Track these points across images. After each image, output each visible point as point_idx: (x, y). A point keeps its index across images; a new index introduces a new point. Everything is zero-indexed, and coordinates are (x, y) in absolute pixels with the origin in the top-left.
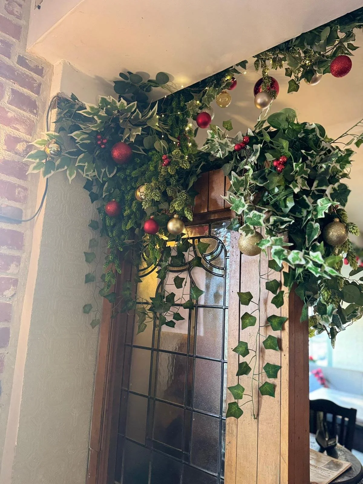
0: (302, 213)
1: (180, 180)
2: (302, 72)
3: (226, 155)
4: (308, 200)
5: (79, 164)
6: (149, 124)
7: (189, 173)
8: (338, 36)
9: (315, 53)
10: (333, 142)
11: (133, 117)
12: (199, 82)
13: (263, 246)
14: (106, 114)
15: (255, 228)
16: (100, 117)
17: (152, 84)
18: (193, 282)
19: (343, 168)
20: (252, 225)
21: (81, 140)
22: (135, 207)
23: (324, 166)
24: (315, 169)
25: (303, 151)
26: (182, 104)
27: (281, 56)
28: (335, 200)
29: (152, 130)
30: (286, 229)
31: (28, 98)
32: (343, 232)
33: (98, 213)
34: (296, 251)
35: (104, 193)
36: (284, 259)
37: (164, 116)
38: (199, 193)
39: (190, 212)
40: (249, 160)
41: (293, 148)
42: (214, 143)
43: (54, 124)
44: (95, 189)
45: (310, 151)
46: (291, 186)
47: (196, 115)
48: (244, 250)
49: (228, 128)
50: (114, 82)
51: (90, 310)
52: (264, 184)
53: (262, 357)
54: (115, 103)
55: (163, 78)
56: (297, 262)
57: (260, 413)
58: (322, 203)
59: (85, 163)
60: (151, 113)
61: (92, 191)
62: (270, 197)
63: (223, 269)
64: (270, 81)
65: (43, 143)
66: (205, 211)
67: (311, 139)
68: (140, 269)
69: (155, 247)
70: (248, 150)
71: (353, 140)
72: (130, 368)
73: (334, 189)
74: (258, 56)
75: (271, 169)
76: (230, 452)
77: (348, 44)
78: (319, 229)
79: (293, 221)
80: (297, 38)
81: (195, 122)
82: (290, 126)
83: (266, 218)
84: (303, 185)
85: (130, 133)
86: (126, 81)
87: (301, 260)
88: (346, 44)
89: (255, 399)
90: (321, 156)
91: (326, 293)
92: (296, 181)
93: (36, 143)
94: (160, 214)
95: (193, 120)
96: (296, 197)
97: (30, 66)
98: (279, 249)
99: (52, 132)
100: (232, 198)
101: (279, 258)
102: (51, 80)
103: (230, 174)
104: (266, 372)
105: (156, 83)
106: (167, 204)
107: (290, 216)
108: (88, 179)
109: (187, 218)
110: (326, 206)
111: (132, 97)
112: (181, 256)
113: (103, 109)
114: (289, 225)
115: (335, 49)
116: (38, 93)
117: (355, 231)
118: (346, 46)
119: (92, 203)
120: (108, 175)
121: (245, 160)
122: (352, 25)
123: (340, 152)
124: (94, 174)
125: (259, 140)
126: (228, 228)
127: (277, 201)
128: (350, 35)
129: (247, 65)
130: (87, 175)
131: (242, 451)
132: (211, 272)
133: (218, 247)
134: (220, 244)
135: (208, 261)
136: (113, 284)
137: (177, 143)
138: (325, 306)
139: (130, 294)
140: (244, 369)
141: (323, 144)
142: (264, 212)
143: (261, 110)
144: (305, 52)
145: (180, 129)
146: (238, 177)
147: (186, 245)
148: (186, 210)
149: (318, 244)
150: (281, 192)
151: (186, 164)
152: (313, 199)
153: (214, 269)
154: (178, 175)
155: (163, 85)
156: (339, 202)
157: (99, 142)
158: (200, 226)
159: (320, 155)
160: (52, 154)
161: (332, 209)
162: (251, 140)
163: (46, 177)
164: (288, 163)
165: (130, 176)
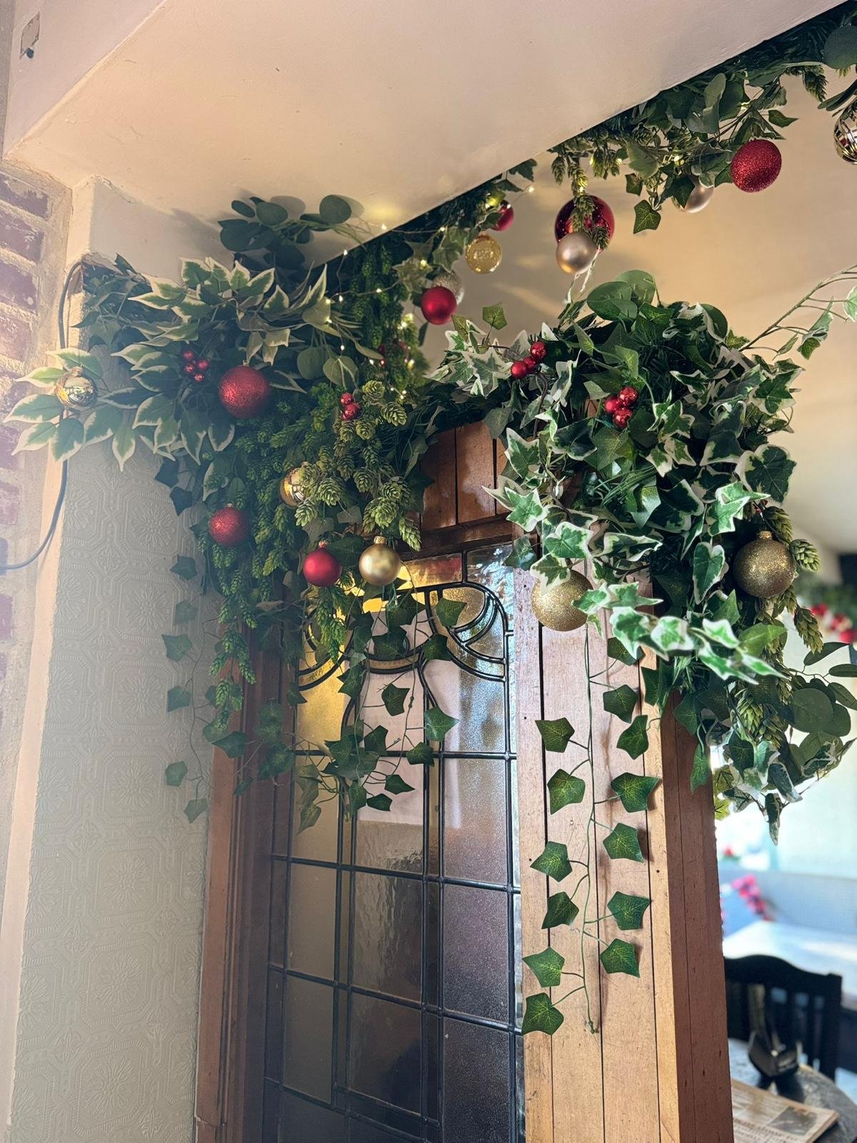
0: (681, 523)
1: (388, 452)
2: (664, 183)
3: (494, 388)
4: (694, 491)
5: (141, 424)
6: (308, 321)
7: (407, 435)
8: (744, 94)
9: (694, 135)
10: (748, 348)
11: (269, 304)
12: (424, 215)
13: (590, 607)
14: (202, 300)
15: (569, 563)
16: (187, 309)
17: (312, 224)
18: (429, 697)
19: (773, 408)
20: (560, 556)
21: (145, 365)
22: (282, 521)
23: (728, 406)
24: (706, 413)
25: (675, 374)
26: (386, 268)
27: (614, 147)
28: (759, 488)
29: (316, 333)
30: (644, 564)
31: (13, 270)
32: (783, 565)
33: (193, 538)
34: (669, 619)
35: (205, 490)
36: (641, 640)
37: (344, 300)
38: (434, 481)
39: (413, 530)
40: (548, 398)
41: (652, 367)
42: (462, 361)
43: (78, 329)
44: (184, 481)
45: (692, 373)
46: (650, 458)
47: (421, 293)
48: (545, 618)
49: (496, 323)
50: (220, 223)
51: (181, 777)
52: (587, 455)
53: (605, 877)
54: (222, 273)
55: (337, 209)
56: (674, 646)
57: (606, 1018)
58: (727, 496)
59: (155, 420)
60: (310, 293)
61: (177, 485)
62: (602, 487)
63: (500, 662)
64: (590, 208)
65: (54, 376)
66: (451, 525)
67: (694, 341)
68: (301, 669)
69: (334, 616)
70: (543, 374)
71: (794, 339)
72: (287, 913)
73: (755, 461)
74: (559, 148)
75: (600, 419)
76: (536, 1117)
77: (769, 112)
78: (724, 558)
79: (660, 544)
80: (650, 103)
81: (418, 309)
82: (640, 314)
83: (595, 539)
84: (680, 454)
85: (264, 344)
86: (249, 220)
87: (682, 640)
88: (764, 113)
89: (592, 983)
90: (719, 384)
91: (749, 712)
92: (662, 446)
93: (34, 378)
94: (342, 536)
95: (413, 305)
96: (664, 484)
97: (14, 194)
98: (629, 615)
99: (73, 349)
100: (511, 494)
101: (631, 638)
102: (66, 225)
103: (504, 434)
104: (613, 914)
105: (322, 223)
106: (356, 510)
107: (653, 530)
108: (165, 458)
109: (405, 543)
110: (738, 505)
111: (266, 257)
112: (395, 634)
113: (195, 289)
114: (652, 552)
115: (740, 124)
116: (35, 256)
117: (812, 561)
118: (767, 118)
119: (178, 515)
120: (214, 445)
121: (538, 399)
122: (778, 68)
123: (764, 371)
124: (178, 446)
125: (569, 351)
126: (507, 563)
127: (619, 496)
128: (772, 92)
129: (535, 170)
130: (163, 449)
131: (566, 1114)
132: (472, 671)
133: (487, 609)
134: (491, 601)
135: (464, 644)
136: (237, 709)
137: (377, 361)
138: (749, 747)
139: (279, 733)
140: (560, 911)
141: (724, 352)
142: (589, 523)
143: (571, 276)
144: (670, 136)
145: (383, 328)
146: (524, 442)
147: (408, 608)
148: (402, 526)
149: (725, 596)
150: (628, 474)
151: (397, 413)
152: (704, 487)
153: (479, 661)
154: (382, 441)
155: (338, 226)
156: (769, 493)
157: (189, 369)
158: (440, 560)
159: (717, 381)
160: (74, 402)
161: (753, 507)
162: (551, 352)
163: (62, 459)
164: (639, 404)
165: (267, 445)
